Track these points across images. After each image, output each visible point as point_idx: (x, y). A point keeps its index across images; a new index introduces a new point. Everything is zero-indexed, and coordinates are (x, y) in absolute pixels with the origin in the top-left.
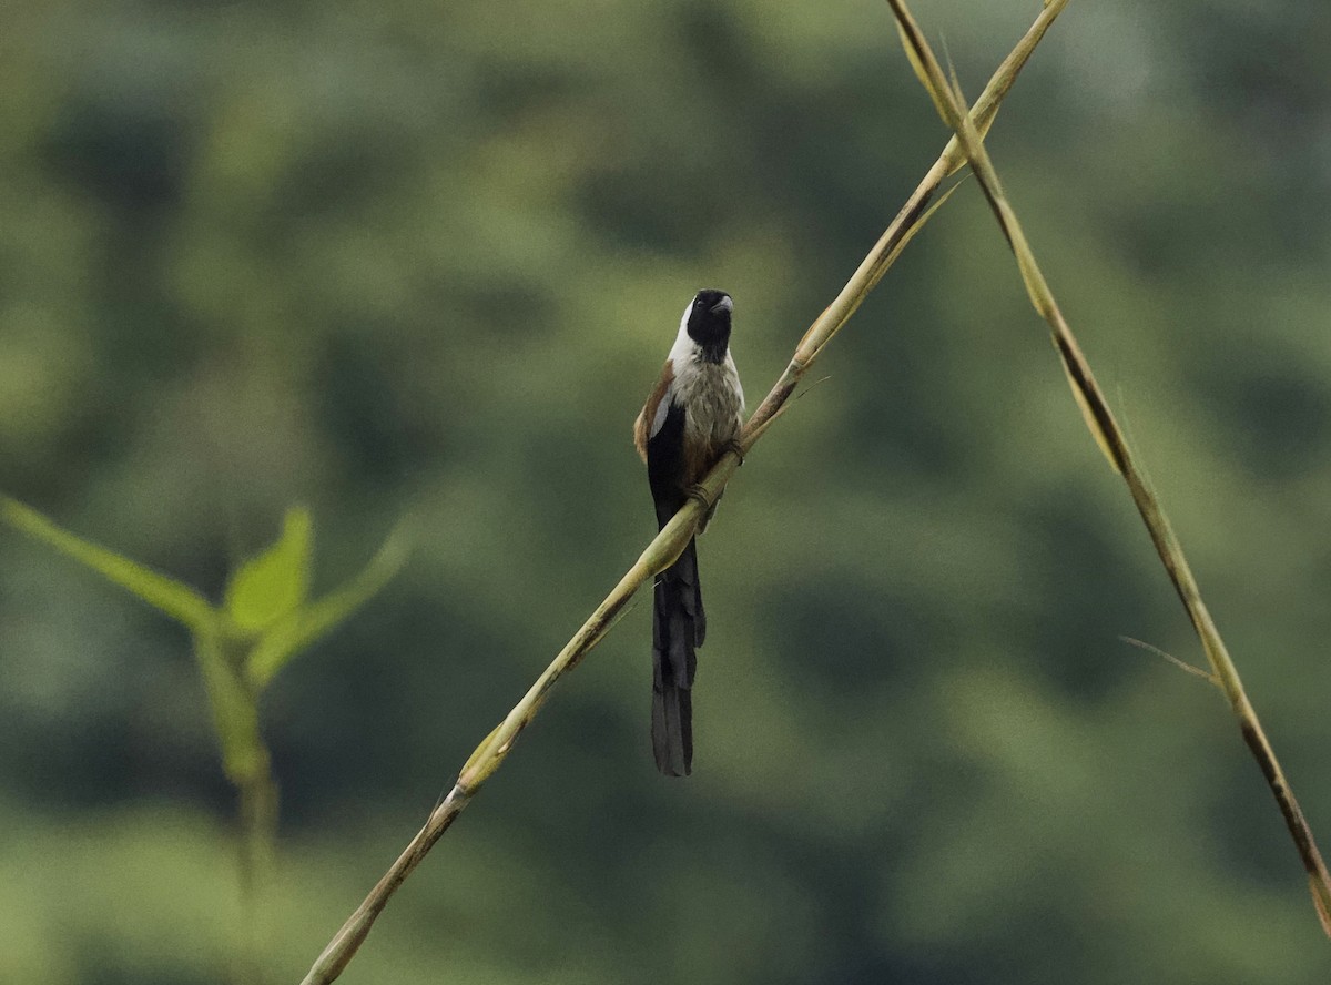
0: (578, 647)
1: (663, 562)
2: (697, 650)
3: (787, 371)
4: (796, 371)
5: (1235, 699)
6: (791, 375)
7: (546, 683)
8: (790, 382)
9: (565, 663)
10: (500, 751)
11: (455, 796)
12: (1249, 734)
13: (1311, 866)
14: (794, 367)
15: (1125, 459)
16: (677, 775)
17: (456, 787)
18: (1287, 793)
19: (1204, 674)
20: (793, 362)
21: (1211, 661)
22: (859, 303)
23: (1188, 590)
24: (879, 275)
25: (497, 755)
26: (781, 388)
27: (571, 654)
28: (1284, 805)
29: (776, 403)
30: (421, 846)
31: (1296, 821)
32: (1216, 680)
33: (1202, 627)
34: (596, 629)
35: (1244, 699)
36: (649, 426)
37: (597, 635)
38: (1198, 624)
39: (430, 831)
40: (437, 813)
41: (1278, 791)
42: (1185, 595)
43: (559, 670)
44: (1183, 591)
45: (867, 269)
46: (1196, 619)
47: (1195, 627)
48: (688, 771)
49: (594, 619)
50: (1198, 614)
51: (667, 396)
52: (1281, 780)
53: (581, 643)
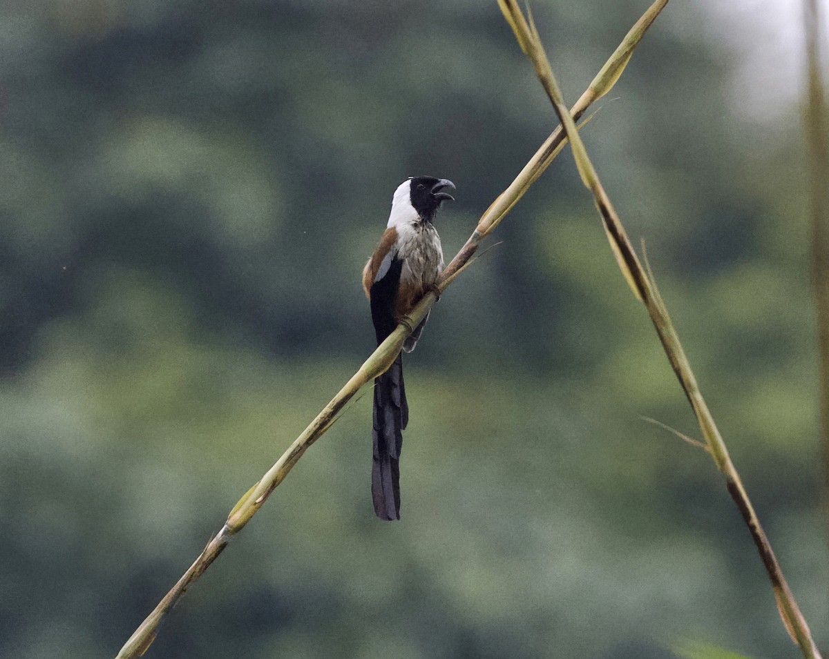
0: (314, 429)
1: (378, 370)
2: (402, 431)
3: (472, 237)
4: (477, 237)
5: (722, 462)
6: (475, 240)
7: (292, 453)
8: (474, 245)
9: (305, 440)
10: (257, 501)
11: (225, 533)
12: (732, 488)
13: (776, 581)
14: (477, 235)
15: (646, 290)
16: (390, 519)
17: (225, 526)
18: (759, 530)
19: (701, 445)
20: (476, 231)
21: (705, 434)
22: (525, 190)
23: (690, 385)
24: (540, 171)
25: (256, 504)
26: (467, 249)
27: (310, 434)
28: (756, 538)
29: (463, 259)
30: (199, 567)
31: (766, 550)
32: (709, 448)
33: (700, 411)
34: (328, 416)
35: (729, 463)
36: (374, 274)
37: (329, 420)
38: (697, 410)
39: (206, 557)
40: (211, 544)
41: (753, 528)
42: (688, 389)
43: (301, 445)
44: (686, 385)
45: (532, 167)
46: (695, 405)
47: (694, 411)
48: (398, 517)
49: (327, 409)
50: (697, 402)
51: (391, 253)
52: (755, 520)
53: (318, 426)
